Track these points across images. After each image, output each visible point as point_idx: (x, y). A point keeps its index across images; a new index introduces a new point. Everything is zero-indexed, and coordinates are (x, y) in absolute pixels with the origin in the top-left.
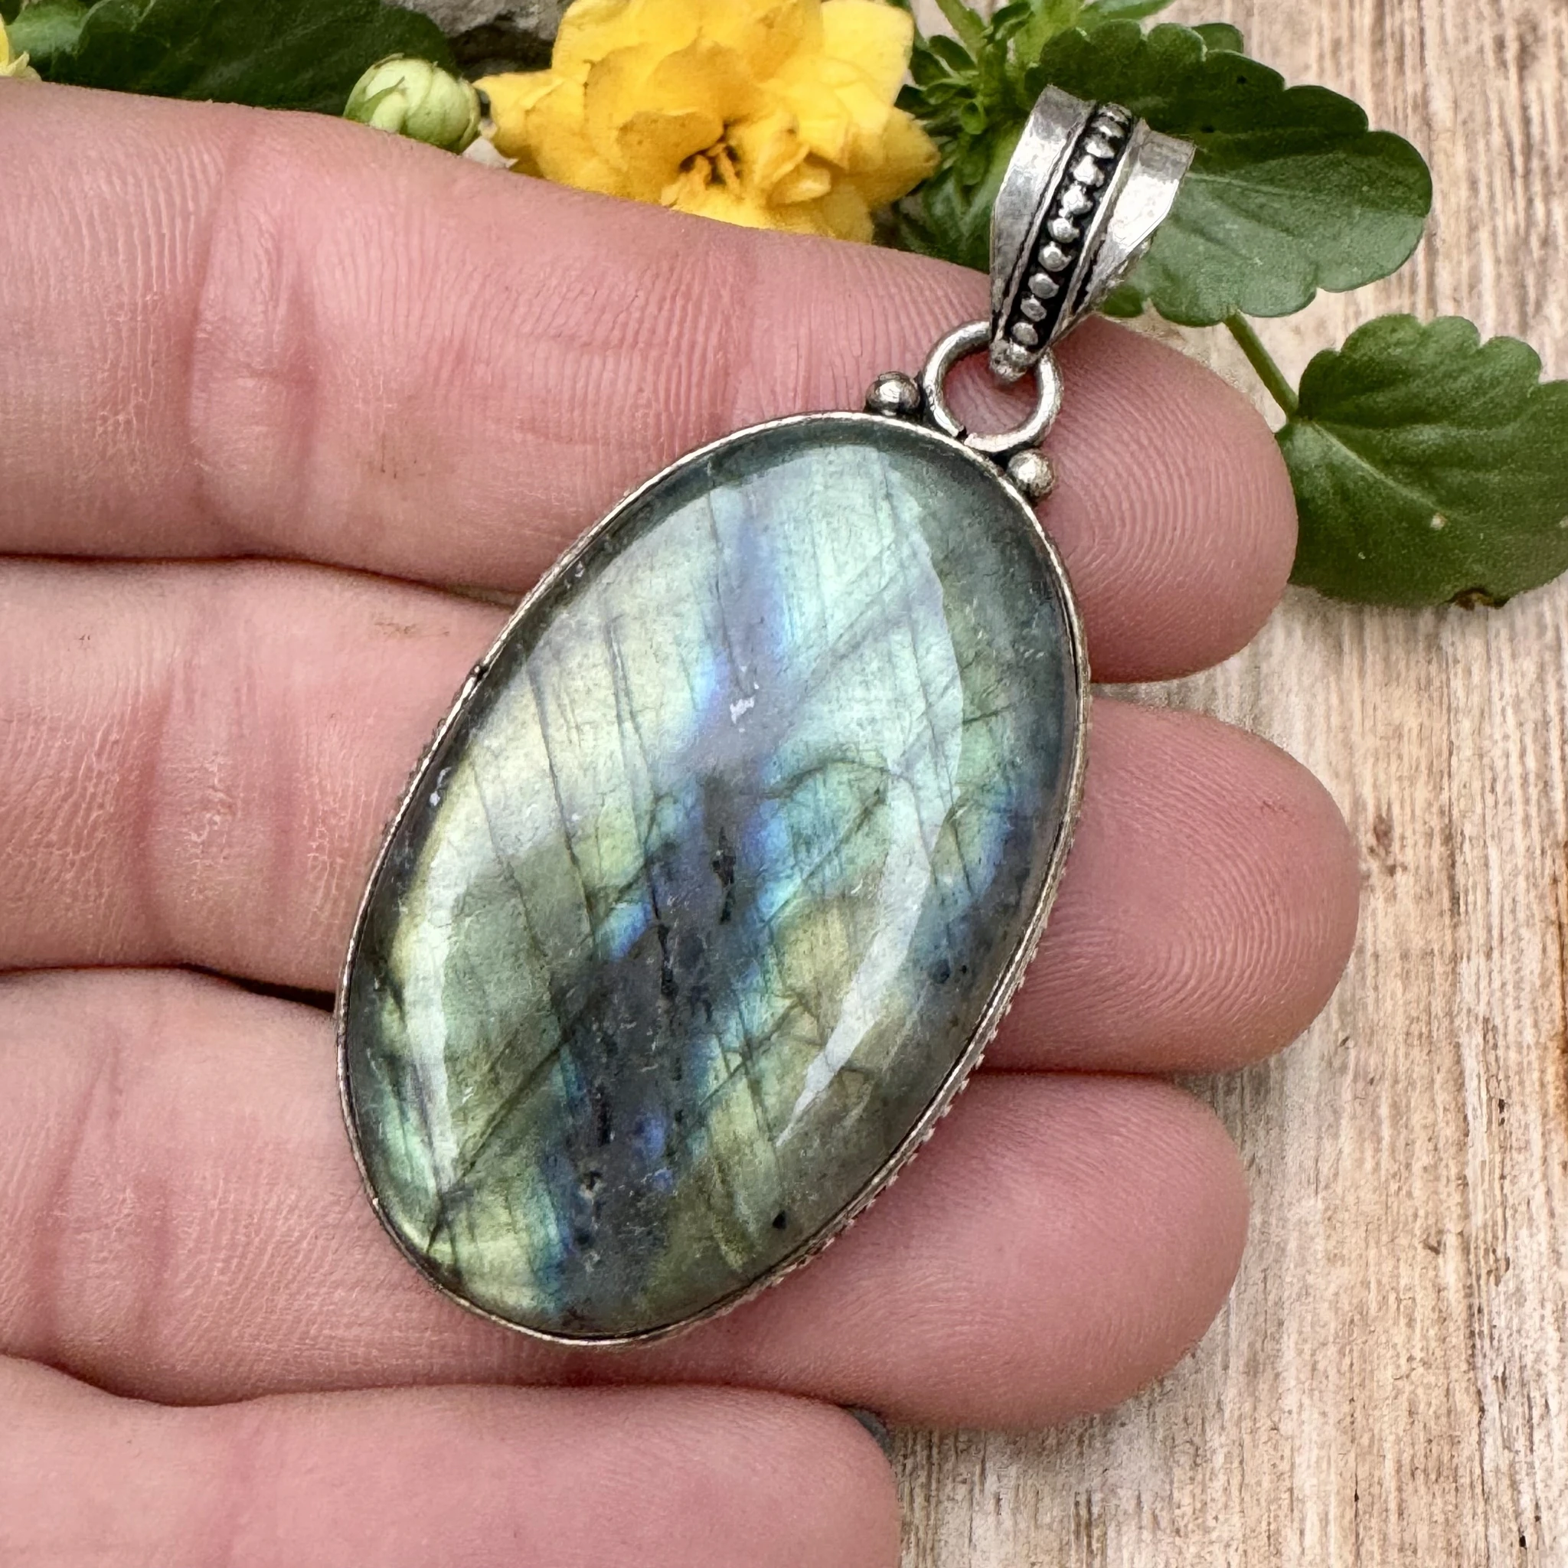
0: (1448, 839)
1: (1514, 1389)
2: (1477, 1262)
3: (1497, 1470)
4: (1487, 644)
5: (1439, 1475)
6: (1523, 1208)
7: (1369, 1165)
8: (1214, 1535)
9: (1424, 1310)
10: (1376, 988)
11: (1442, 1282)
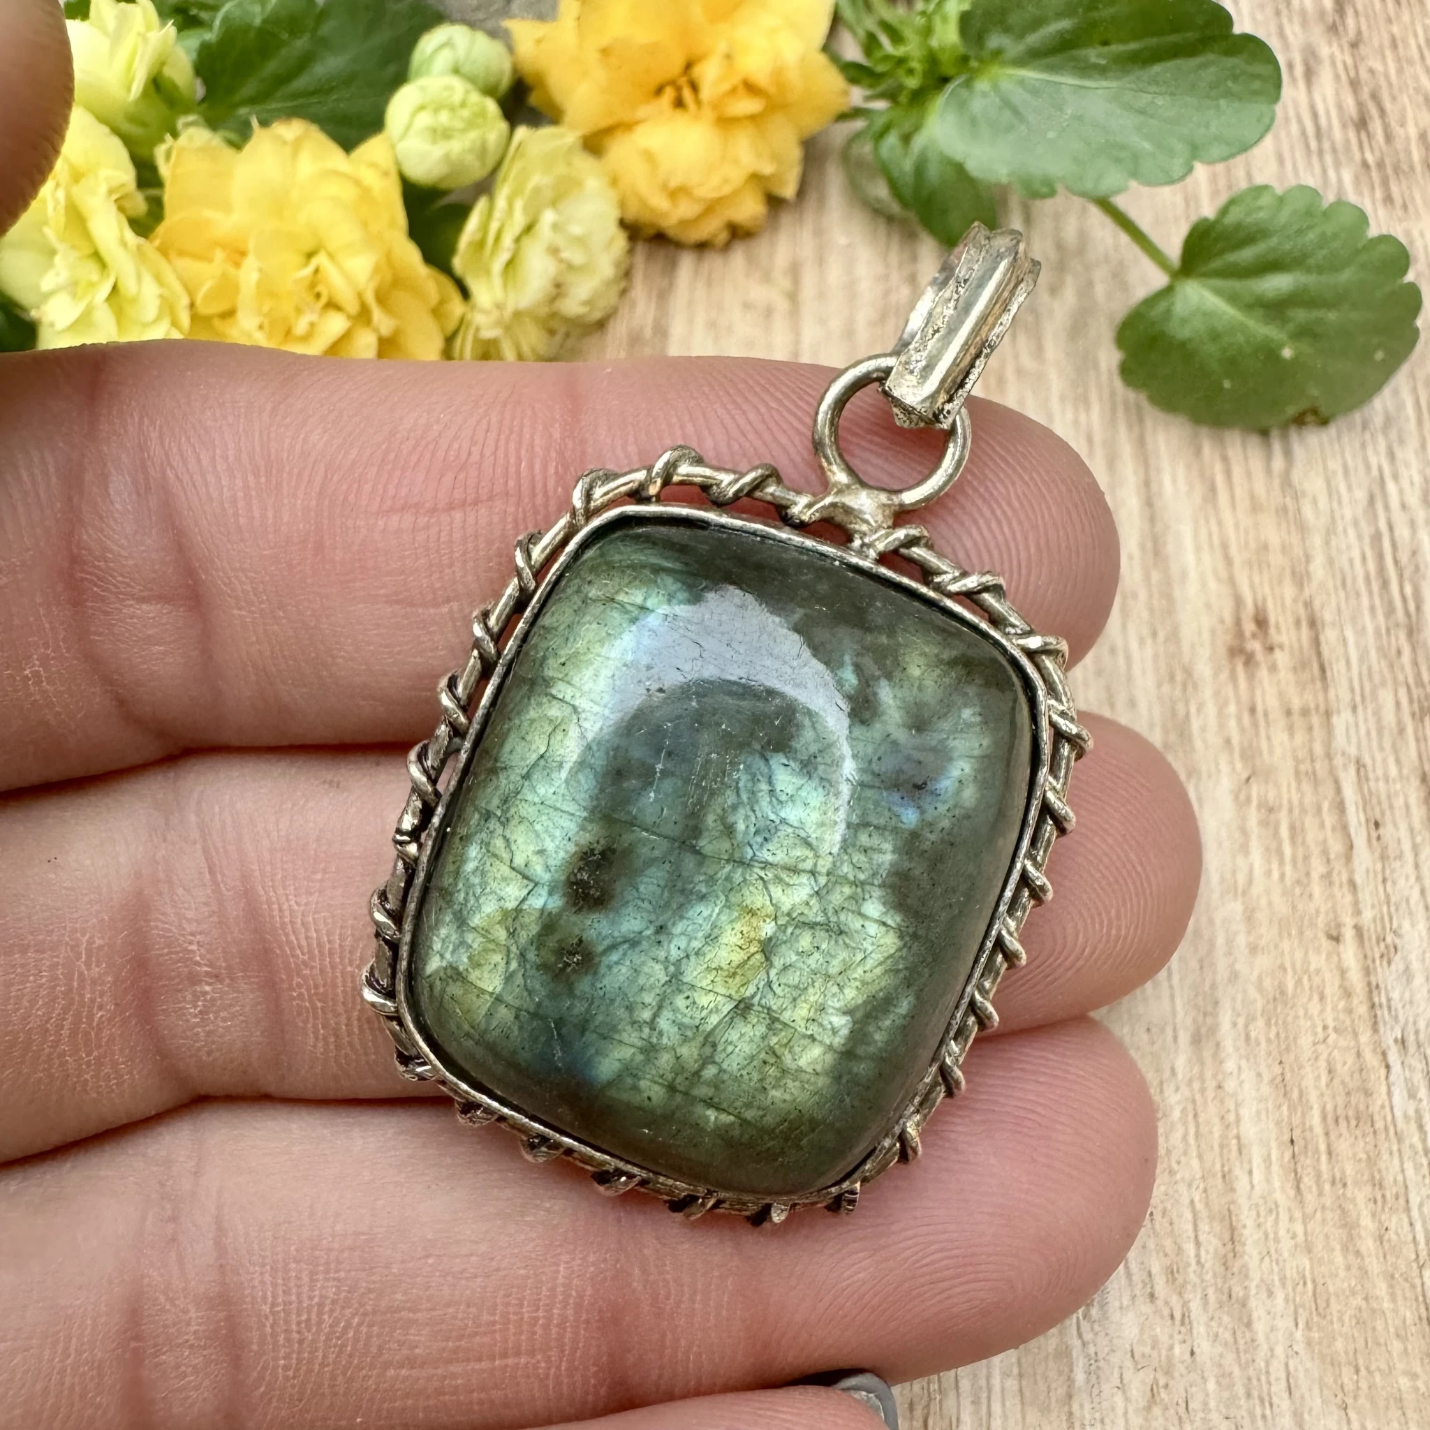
0: (1313, 623)
1: (1412, 1048)
2: (1372, 949)
3: (1406, 1116)
5: (1358, 1119)
6: (1404, 906)
7: (1276, 875)
8: (1178, 1176)
9: (1332, 990)
10: (1268, 738)
11: (1345, 965)
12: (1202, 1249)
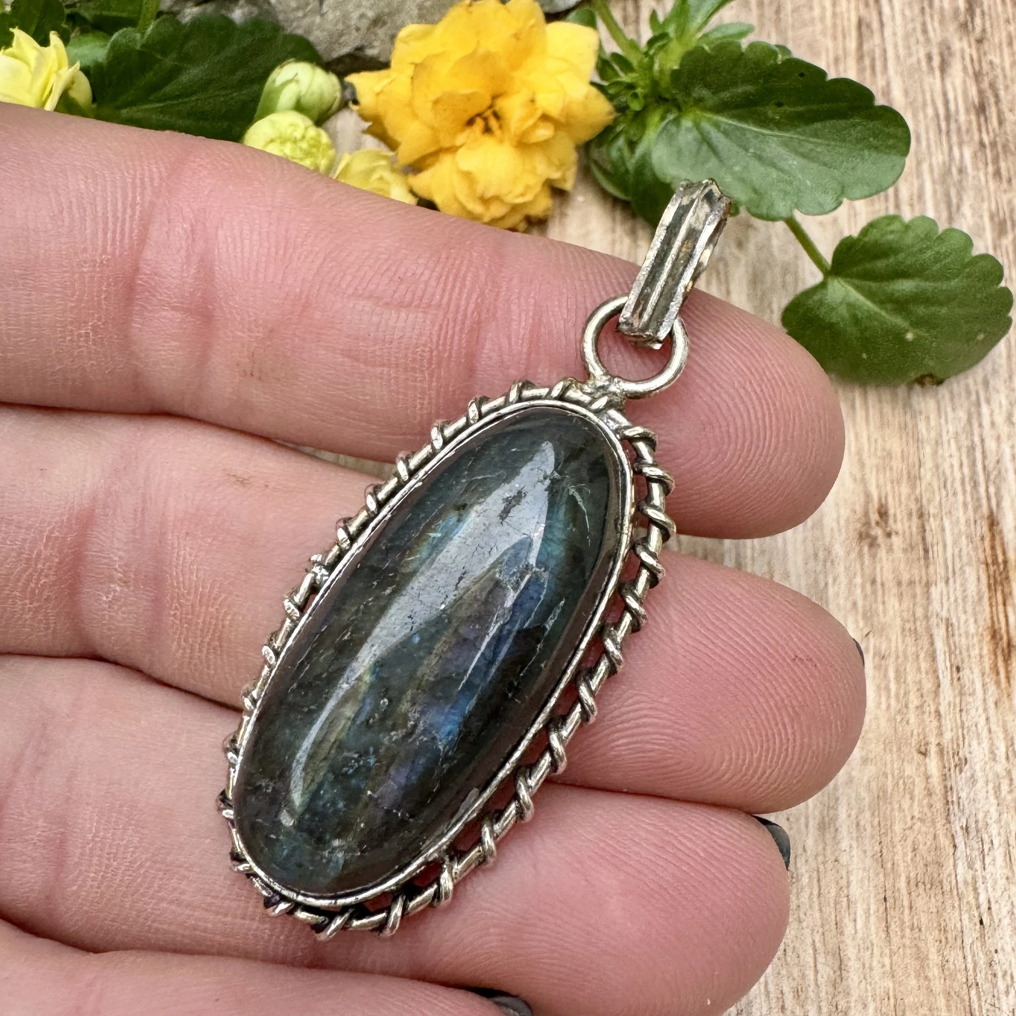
0: (921, 516)
1: (973, 833)
2: (949, 760)
3: (966, 882)
4: (938, 403)
5: (932, 885)
6: (974, 728)
7: (884, 706)
8: (804, 924)
9: (919, 790)
10: (884, 603)
11: (930, 772)
12: (819, 976)
